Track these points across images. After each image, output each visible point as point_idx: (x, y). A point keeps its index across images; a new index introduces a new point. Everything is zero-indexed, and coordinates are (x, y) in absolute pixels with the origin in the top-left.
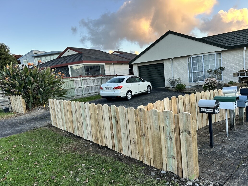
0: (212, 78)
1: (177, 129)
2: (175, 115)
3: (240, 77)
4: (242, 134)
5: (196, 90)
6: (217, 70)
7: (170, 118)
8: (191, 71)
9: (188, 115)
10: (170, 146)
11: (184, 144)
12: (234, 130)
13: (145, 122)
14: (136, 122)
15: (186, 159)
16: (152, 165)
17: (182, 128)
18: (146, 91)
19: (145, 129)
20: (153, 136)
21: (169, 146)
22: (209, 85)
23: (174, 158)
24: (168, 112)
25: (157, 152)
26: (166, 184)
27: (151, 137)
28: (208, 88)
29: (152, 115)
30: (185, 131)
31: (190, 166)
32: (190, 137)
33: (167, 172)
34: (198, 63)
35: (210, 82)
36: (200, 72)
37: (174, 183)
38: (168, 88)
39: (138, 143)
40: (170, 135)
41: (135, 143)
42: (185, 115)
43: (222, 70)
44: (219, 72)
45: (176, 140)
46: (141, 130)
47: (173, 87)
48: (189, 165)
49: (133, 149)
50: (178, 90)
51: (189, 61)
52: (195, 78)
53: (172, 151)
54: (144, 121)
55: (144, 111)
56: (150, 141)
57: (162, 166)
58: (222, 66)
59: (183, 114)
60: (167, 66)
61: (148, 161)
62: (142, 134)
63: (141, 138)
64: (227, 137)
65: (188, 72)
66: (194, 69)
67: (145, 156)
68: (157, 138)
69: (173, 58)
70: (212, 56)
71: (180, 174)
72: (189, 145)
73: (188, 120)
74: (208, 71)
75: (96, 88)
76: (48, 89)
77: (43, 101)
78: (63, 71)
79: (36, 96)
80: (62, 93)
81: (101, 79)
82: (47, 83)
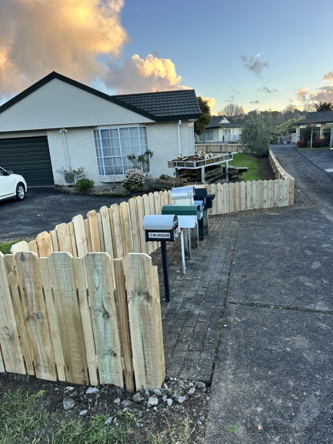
0: (137, 169)
1: (122, 291)
2: (114, 261)
3: (176, 169)
4: (201, 265)
5: (113, 190)
6: (142, 155)
7: (104, 269)
8: (101, 156)
9: (145, 260)
10: (105, 332)
11: (137, 321)
12: (189, 259)
13: (38, 285)
14: (12, 288)
15: (141, 351)
16: (62, 378)
17: (133, 289)
18: (15, 194)
19: (38, 302)
20: (62, 315)
21: (102, 330)
22: (133, 182)
23: (115, 355)
24: (99, 257)
25: (73, 350)
26: (106, 423)
27: (55, 317)
28: (132, 186)
29: (55, 267)
30: (139, 294)
31: (151, 363)
32: (149, 305)
33: (100, 386)
34: (112, 141)
35: (134, 176)
36: (117, 159)
37: (122, 414)
38: (62, 186)
39: (20, 337)
40: (103, 306)
41: (11, 338)
42: (139, 260)
43: (150, 156)
44: (145, 159)
45: (118, 315)
46: (27, 305)
47: (70, 184)
48: (148, 362)
49: (7, 352)
50: (80, 191)
51: (95, 137)
52: (109, 169)
53: (109, 340)
54: (35, 283)
55: (32, 258)
56: (55, 327)
57: (87, 377)
58: (149, 149)
59: (135, 256)
60: (54, 143)
61: (51, 372)
62: (31, 314)
63: (28, 323)
64: (184, 274)
65: (96, 158)
66: (106, 152)
67: (42, 363)
68: (72, 318)
69: (66, 128)
70: (134, 130)
71: (129, 383)
72: (147, 322)
73: (146, 270)
74: (130, 158)
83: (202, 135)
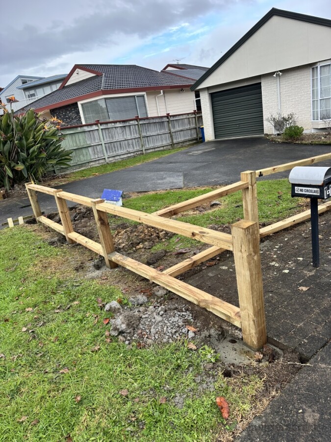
5: (325, 137)
8: (317, 97)
47: (279, 133)
50: (287, 140)
51: (313, 76)
52: (325, 112)
65: (312, 100)
66: (323, 92)
69: (281, 71)
75: (129, 145)
76: (34, 152)
77: (28, 174)
78: (70, 113)
79: (14, 166)
80: (63, 158)
81: (137, 126)
82: (31, 140)
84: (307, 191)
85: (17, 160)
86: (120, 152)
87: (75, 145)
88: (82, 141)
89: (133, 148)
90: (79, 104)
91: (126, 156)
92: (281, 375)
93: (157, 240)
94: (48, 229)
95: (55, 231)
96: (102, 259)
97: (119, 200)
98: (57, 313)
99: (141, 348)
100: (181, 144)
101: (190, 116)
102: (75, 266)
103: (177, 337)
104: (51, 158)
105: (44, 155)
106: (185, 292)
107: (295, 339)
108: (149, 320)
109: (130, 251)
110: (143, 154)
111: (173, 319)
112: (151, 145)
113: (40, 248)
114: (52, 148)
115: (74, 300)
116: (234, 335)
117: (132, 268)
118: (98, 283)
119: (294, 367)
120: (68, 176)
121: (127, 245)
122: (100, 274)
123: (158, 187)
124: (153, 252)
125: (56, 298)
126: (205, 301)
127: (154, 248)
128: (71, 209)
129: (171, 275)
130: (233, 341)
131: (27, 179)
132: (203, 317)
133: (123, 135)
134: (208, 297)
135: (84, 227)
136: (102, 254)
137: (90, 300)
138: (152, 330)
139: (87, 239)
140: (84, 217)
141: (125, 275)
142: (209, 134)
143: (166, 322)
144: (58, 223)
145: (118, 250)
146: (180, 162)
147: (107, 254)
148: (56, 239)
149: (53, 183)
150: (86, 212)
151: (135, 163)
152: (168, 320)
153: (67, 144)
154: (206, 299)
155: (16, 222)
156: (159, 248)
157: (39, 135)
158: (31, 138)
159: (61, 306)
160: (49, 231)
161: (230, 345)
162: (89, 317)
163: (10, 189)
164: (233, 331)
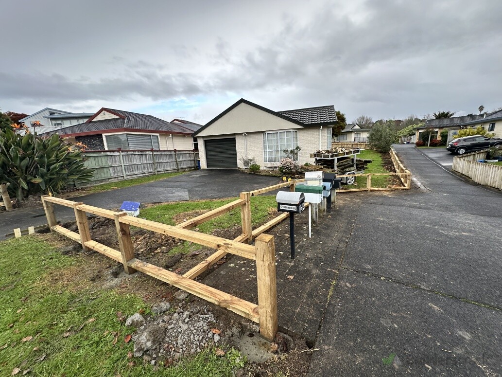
0: (288, 159)
5: (272, 172)
6: (293, 150)
8: (266, 150)
12: (316, 226)
22: (285, 167)
28: (284, 170)
34: (274, 141)
35: (286, 163)
38: (241, 169)
43: (298, 150)
44: (294, 153)
47: (246, 167)
50: (252, 172)
51: (264, 138)
52: (270, 158)
58: (298, 145)
64: (310, 238)
65: (263, 151)
66: (269, 147)
69: (246, 133)
70: (289, 133)
74: (285, 151)
75: (144, 167)
76: (55, 168)
77: (46, 186)
78: (94, 141)
79: (31, 180)
80: (86, 175)
81: (151, 155)
82: (53, 158)
83: (339, 137)
84: (289, 208)
85: (35, 174)
86: (136, 172)
87: (97, 165)
88: (104, 162)
89: (148, 170)
90: (104, 135)
91: (141, 175)
92: (300, 366)
93: (174, 244)
94: (63, 238)
95: (71, 239)
96: (121, 266)
97: (137, 210)
98: (67, 337)
99: (169, 367)
100: (184, 170)
101: (190, 152)
102: (91, 275)
103: (205, 344)
104: (72, 174)
105: (66, 171)
106: (206, 295)
107: (299, 324)
108: (175, 331)
109: (148, 256)
110: (155, 174)
111: (198, 325)
112: (162, 169)
113: (51, 258)
114: (75, 166)
115: (89, 317)
116: (252, 329)
117: (153, 274)
118: (117, 293)
119: (306, 354)
120: (88, 189)
121: (145, 250)
122: (119, 282)
123: (170, 200)
124: (170, 255)
125: (67, 317)
126: (225, 301)
127: (171, 251)
128: (90, 218)
129: (190, 278)
130: (251, 335)
131: (44, 190)
132: (224, 316)
133: (140, 161)
134: (226, 296)
135: (102, 235)
136: (121, 261)
137: (108, 314)
138: (179, 342)
139: (105, 247)
140: (102, 226)
141: (145, 281)
142: (203, 165)
143: (192, 329)
144: (74, 231)
145: (137, 256)
146: (184, 182)
147: (127, 261)
148: (71, 247)
149: (72, 195)
150: (105, 221)
151: (149, 180)
152: (194, 327)
153: (89, 164)
154: (226, 299)
155: (25, 232)
156: (175, 251)
157: (63, 155)
158: (53, 156)
159: (72, 327)
160: (64, 240)
161: (249, 339)
162: (107, 336)
163: (23, 200)
164: (251, 326)
